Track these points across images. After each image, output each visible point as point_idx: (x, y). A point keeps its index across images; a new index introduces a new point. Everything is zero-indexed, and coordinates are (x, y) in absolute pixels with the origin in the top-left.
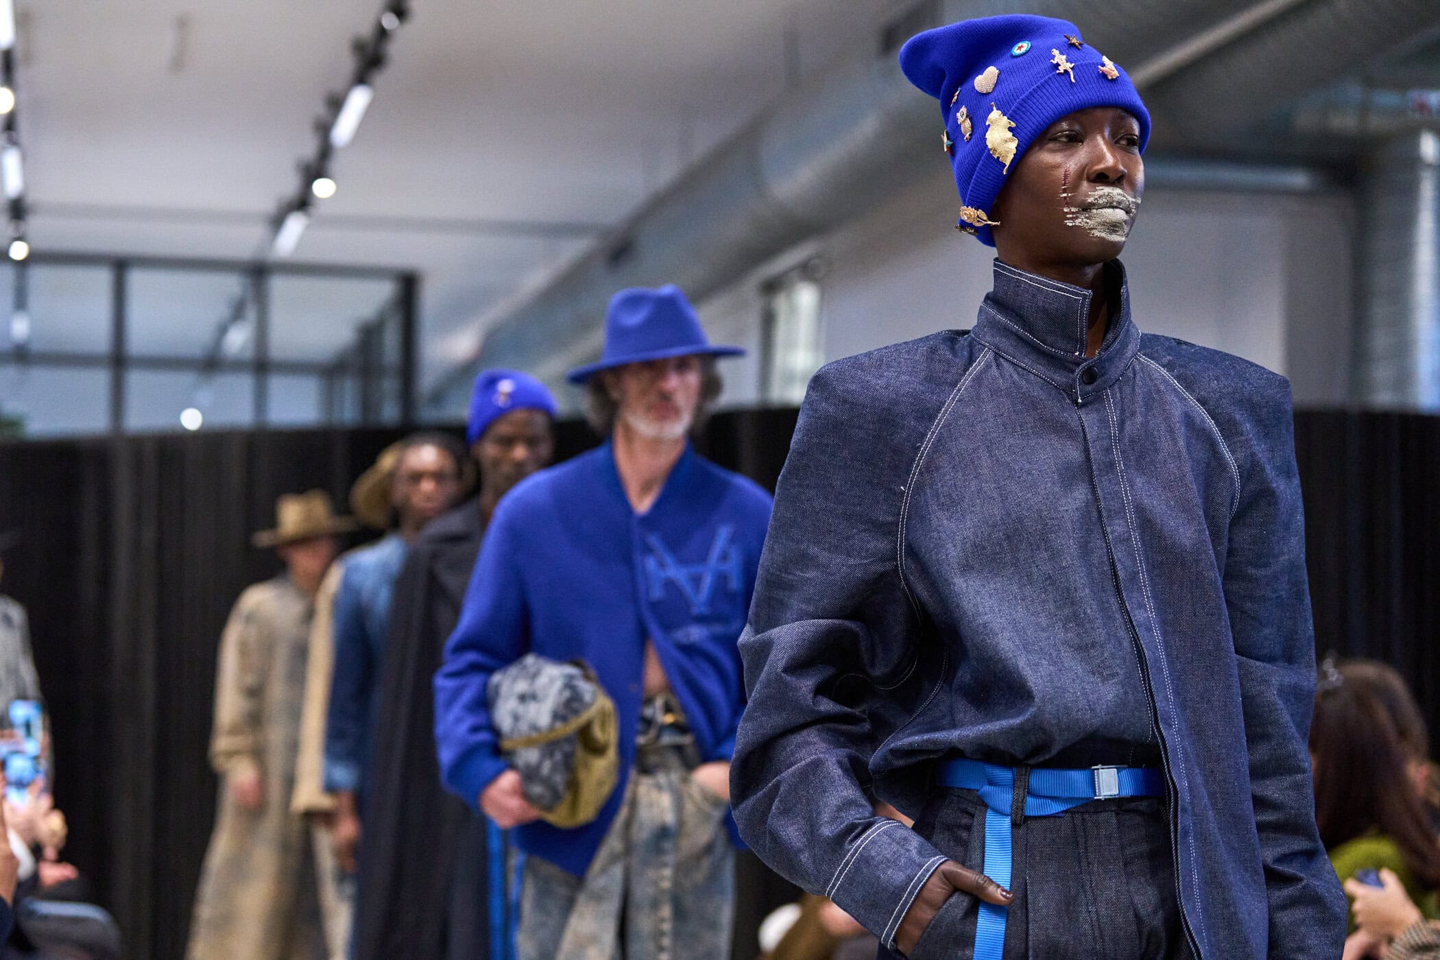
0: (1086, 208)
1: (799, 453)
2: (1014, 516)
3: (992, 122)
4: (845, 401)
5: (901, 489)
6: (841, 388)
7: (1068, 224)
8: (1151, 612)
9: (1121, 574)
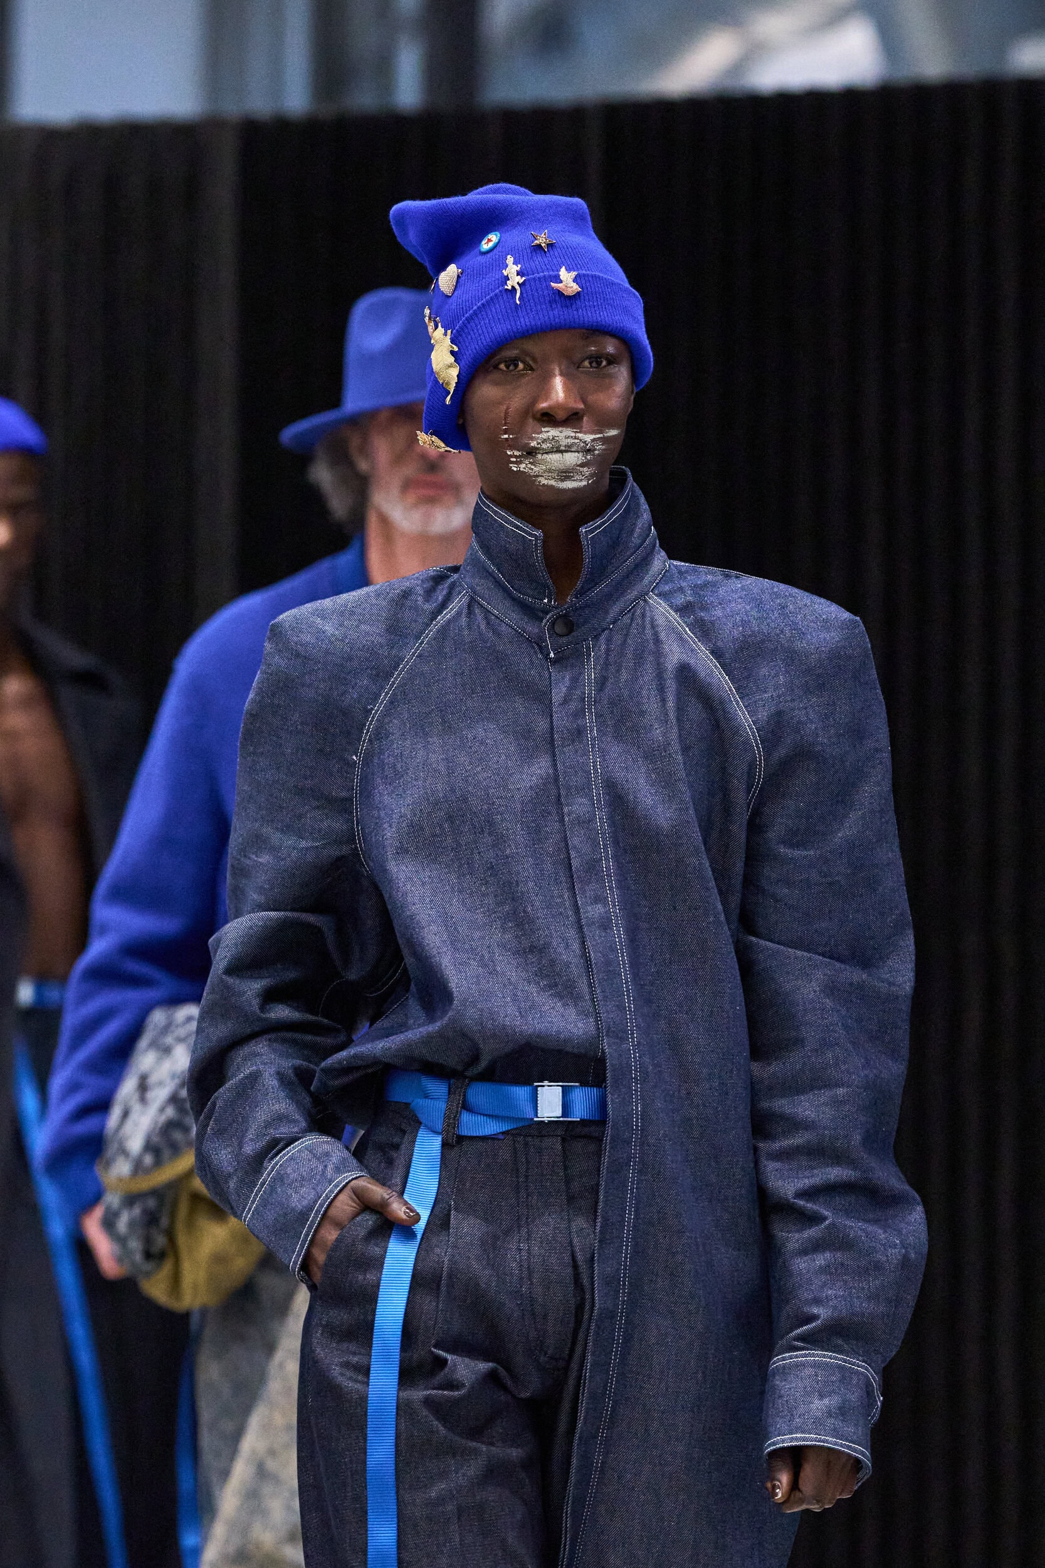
0: (531, 453)
1: (251, 715)
2: (458, 793)
3: (436, 341)
4: (298, 655)
5: (353, 759)
6: (295, 639)
7: (513, 468)
8: (614, 906)
9: (575, 863)
